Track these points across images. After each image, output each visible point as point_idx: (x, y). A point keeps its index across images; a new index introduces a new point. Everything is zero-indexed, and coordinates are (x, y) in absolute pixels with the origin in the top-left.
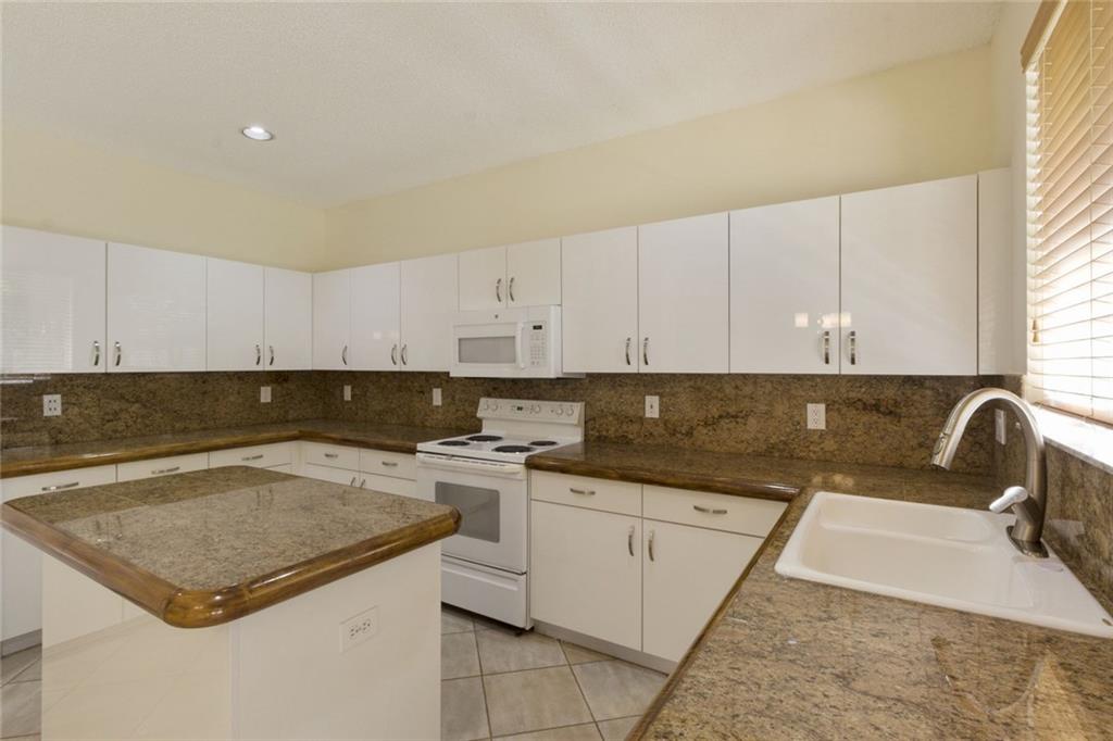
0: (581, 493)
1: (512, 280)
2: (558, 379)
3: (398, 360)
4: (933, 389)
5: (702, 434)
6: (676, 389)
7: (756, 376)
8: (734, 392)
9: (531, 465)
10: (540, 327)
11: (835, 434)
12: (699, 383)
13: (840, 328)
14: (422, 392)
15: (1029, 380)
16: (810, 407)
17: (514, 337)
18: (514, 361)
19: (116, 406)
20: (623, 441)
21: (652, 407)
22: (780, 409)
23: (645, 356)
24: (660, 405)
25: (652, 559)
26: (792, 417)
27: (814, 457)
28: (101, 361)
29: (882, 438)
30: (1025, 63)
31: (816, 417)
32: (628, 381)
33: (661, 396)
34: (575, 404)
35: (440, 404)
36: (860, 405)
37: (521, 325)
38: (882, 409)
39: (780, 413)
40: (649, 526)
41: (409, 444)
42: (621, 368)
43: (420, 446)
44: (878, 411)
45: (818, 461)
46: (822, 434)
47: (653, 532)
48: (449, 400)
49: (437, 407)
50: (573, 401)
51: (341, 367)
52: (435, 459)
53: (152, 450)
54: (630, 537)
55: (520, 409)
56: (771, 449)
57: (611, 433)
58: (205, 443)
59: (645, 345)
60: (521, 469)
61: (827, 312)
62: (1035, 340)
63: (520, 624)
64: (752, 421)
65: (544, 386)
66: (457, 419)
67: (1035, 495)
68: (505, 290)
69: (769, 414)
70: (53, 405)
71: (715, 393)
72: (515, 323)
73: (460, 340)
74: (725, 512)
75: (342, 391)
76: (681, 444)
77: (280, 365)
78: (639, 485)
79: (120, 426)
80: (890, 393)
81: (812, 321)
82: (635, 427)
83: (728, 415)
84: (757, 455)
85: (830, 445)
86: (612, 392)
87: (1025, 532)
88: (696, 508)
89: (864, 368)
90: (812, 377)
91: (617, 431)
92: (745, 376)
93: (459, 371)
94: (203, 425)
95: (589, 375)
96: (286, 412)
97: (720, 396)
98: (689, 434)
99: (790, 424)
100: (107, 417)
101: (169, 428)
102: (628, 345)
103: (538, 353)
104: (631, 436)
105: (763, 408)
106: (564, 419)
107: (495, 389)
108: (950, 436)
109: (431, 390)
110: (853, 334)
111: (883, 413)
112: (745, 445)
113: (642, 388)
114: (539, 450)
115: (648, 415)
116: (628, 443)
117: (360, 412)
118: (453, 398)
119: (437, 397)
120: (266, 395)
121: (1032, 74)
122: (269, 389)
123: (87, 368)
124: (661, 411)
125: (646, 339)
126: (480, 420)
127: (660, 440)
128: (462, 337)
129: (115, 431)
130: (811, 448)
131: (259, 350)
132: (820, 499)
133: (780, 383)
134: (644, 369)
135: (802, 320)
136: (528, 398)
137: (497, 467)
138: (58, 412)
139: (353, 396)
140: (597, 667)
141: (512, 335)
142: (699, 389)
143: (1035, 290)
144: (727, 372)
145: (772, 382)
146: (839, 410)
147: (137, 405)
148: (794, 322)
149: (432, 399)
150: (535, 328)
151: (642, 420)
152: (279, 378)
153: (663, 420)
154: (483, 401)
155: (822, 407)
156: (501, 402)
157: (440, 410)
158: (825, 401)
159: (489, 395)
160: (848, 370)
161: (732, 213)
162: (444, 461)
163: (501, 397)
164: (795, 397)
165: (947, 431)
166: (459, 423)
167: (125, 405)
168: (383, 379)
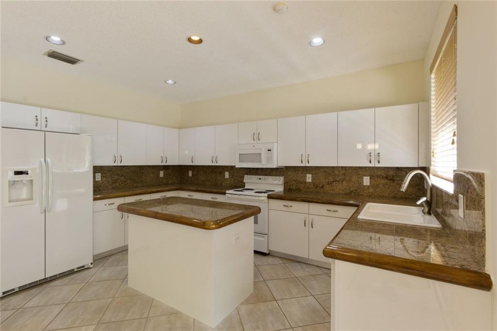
0: (287, 206)
1: (259, 133)
2: (277, 168)
3: (214, 161)
4: (405, 171)
5: (327, 188)
6: (317, 172)
7: (346, 167)
8: (338, 173)
9: (269, 197)
10: (270, 150)
11: (373, 187)
12: (326, 170)
13: (375, 150)
14: (221, 173)
15: (432, 168)
16: (365, 177)
17: (260, 154)
18: (260, 162)
19: (116, 177)
20: (299, 190)
21: (309, 178)
22: (354, 179)
23: (308, 160)
24: (312, 177)
25: (312, 227)
26: (358, 181)
27: (366, 194)
28: (116, 162)
29: (389, 188)
30: (431, 72)
31: (366, 181)
32: (300, 169)
33: (312, 174)
34: (280, 177)
35: (228, 177)
36: (381, 177)
37: (263, 149)
38: (389, 178)
39: (354, 180)
40: (311, 217)
41: (223, 191)
42: (299, 164)
43: (227, 192)
44: (387, 179)
45: (367, 196)
46: (368, 187)
47: (313, 219)
48: (232, 176)
49: (227, 179)
50: (280, 176)
51: (191, 164)
52: (233, 196)
53: (134, 192)
54: (305, 221)
55: (260, 179)
56: (351, 192)
57: (294, 187)
58: (150, 190)
59: (308, 157)
60: (266, 199)
61: (370, 143)
62: (433, 156)
63: (265, 251)
64: (345, 183)
65: (268, 171)
66: (235, 183)
67: (429, 200)
68: (256, 137)
69: (350, 180)
70: (98, 177)
71: (331, 173)
72: (262, 149)
73: (240, 154)
74: (337, 211)
75: (188, 173)
76: (319, 191)
77: (169, 163)
78: (307, 203)
79: (117, 185)
80: (391, 173)
81: (363, 147)
82: (302, 185)
83: (336, 181)
84: (346, 194)
85: (371, 190)
86: (294, 173)
87: (426, 210)
88: (327, 210)
89: (383, 164)
90: (365, 168)
91: (296, 186)
92: (342, 167)
93: (239, 165)
94: (142, 185)
95: (286, 167)
96: (168, 181)
97: (333, 174)
98: (322, 187)
99: (358, 183)
100: (114, 181)
101: (132, 186)
102: (302, 157)
103: (270, 159)
104: (301, 188)
105: (348, 178)
106: (276, 182)
107: (250, 172)
108: (405, 183)
109: (224, 172)
110: (379, 153)
111: (389, 180)
112: (341, 191)
113: (305, 172)
114: (270, 193)
115: (307, 181)
116: (300, 191)
117: (195, 181)
118: (233, 175)
119: (227, 175)
120: (162, 174)
121: (433, 76)
122: (163, 172)
123: (112, 164)
124: (312, 179)
125: (309, 155)
126: (244, 183)
127: (312, 190)
128: (241, 153)
129: (116, 187)
130: (365, 191)
131: (162, 158)
132: (369, 205)
133: (354, 170)
134: (308, 165)
135: (359, 146)
136: (263, 175)
137: (257, 198)
138: (100, 180)
139: (192, 175)
140: (293, 264)
141: (260, 152)
142: (326, 172)
143: (433, 141)
144: (336, 166)
145: (351, 169)
146: (374, 179)
147: (123, 177)
148: (356, 147)
149: (225, 176)
150: (268, 150)
151: (305, 183)
152: (166, 168)
153: (313, 183)
154: (245, 176)
155: (369, 178)
156: (252, 176)
157: (228, 180)
158: (370, 175)
159: (247, 174)
160: (377, 165)
161: (339, 113)
162: (237, 196)
163: (252, 175)
164: (360, 175)
165: (405, 182)
166: (235, 184)
167: (119, 177)
168: (205, 169)
